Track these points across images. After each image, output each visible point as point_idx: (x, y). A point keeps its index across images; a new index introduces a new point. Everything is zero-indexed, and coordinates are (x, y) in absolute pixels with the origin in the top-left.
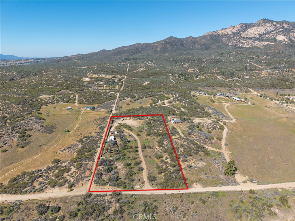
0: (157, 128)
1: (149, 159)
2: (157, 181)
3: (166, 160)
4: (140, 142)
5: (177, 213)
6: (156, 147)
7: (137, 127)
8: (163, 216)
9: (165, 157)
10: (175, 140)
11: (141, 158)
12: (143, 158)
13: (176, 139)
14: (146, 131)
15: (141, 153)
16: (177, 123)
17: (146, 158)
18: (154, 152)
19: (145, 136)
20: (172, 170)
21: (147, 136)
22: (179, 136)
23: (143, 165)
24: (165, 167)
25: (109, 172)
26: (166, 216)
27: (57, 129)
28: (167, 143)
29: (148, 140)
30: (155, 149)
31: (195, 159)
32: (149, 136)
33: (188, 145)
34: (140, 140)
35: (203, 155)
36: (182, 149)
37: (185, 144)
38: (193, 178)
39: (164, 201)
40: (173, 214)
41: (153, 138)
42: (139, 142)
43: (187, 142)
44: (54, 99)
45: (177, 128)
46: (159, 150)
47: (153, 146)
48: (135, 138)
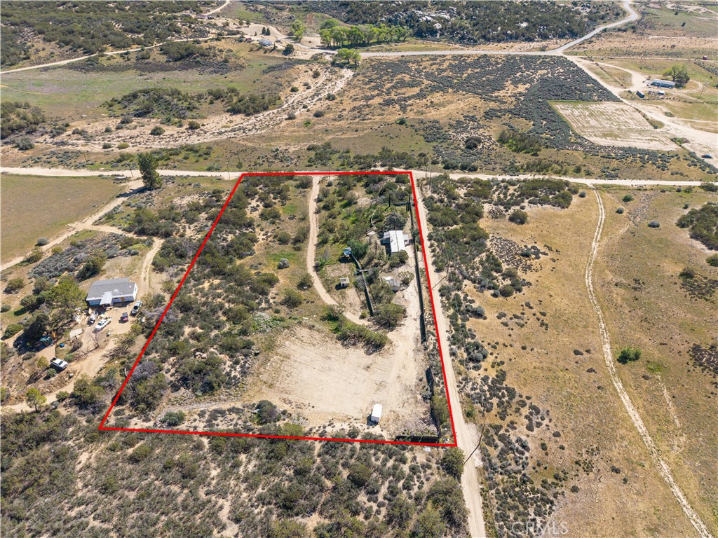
3: (258, 206)
4: (305, 260)
6: (263, 239)
9: (256, 215)
11: (315, 220)
12: (311, 220)
14: (267, 302)
15: (311, 229)
17: (304, 216)
19: (281, 281)
21: (276, 278)
23: (313, 206)
29: (277, 262)
30: (269, 234)
34: (305, 268)
41: (256, 268)
42: (311, 264)
45: (144, 266)
46: (262, 230)
47: (271, 243)
48: (321, 277)
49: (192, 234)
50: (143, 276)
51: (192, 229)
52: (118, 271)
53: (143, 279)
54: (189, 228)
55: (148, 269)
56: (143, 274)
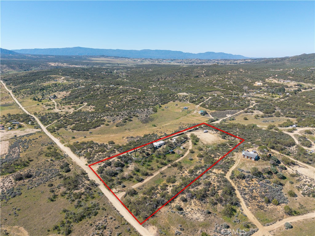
0: (219, 154)
1: (161, 177)
2: (132, 197)
3: (170, 187)
5: (98, 231)
6: (186, 171)
7: (204, 144)
8: (88, 223)
9: (176, 184)
10: (213, 174)
11: (157, 172)
13: (215, 173)
14: (206, 152)
15: (165, 169)
16: (247, 158)
17: (160, 174)
18: (175, 174)
20: (157, 198)
21: (197, 156)
22: (223, 173)
24: (158, 192)
25: (116, 167)
26: (88, 225)
27: (153, 122)
28: (199, 172)
29: (192, 161)
30: (181, 173)
31: (200, 208)
32: (199, 157)
33: (216, 187)
35: (219, 210)
36: (200, 188)
37: (214, 185)
38: (163, 220)
39: (108, 215)
40: (94, 229)
41: (200, 162)
42: (182, 158)
43: (221, 185)
44: (186, 97)
45: (238, 164)
46: (182, 175)
47: (186, 168)
48: (184, 153)
49: (213, 176)
50: (239, 160)
51: (211, 179)
52: (247, 166)
53: (240, 159)
54: (212, 179)
55: (237, 162)
56: (239, 161)
